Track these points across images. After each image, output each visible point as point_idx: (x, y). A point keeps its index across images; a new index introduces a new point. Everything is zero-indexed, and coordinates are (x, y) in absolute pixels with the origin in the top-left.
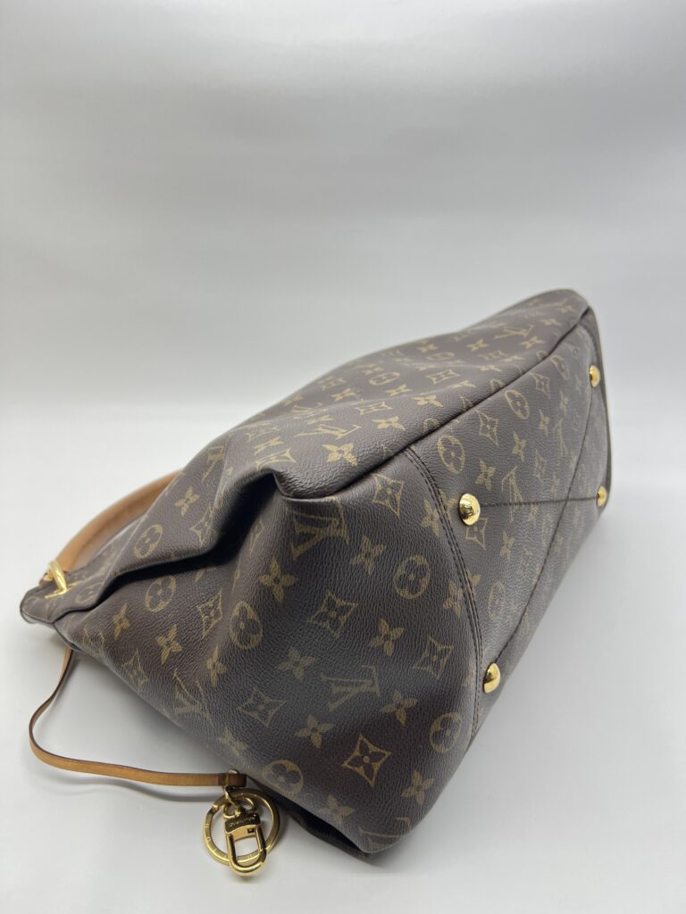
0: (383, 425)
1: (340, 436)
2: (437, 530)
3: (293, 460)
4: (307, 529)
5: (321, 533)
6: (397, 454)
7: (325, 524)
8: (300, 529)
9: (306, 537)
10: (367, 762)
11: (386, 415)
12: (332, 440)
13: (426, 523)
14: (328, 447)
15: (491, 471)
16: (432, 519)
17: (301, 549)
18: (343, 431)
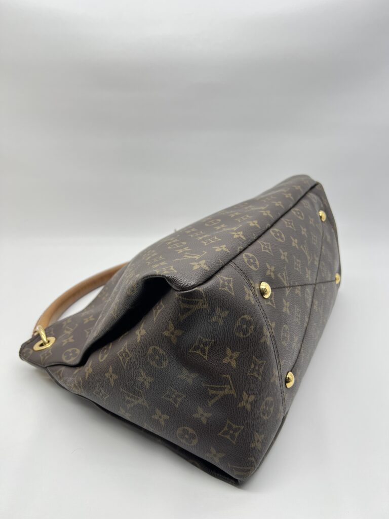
0: (218, 249)
1: (197, 258)
2: (253, 301)
3: (176, 271)
4: (187, 306)
5: (195, 308)
6: (226, 265)
7: (196, 303)
8: (183, 306)
9: (187, 310)
10: (232, 433)
11: (219, 244)
12: (194, 260)
13: (247, 298)
14: (193, 264)
15: (273, 268)
16: (249, 296)
17: (185, 316)
18: (199, 255)
